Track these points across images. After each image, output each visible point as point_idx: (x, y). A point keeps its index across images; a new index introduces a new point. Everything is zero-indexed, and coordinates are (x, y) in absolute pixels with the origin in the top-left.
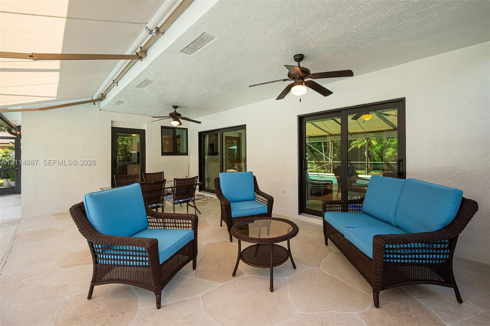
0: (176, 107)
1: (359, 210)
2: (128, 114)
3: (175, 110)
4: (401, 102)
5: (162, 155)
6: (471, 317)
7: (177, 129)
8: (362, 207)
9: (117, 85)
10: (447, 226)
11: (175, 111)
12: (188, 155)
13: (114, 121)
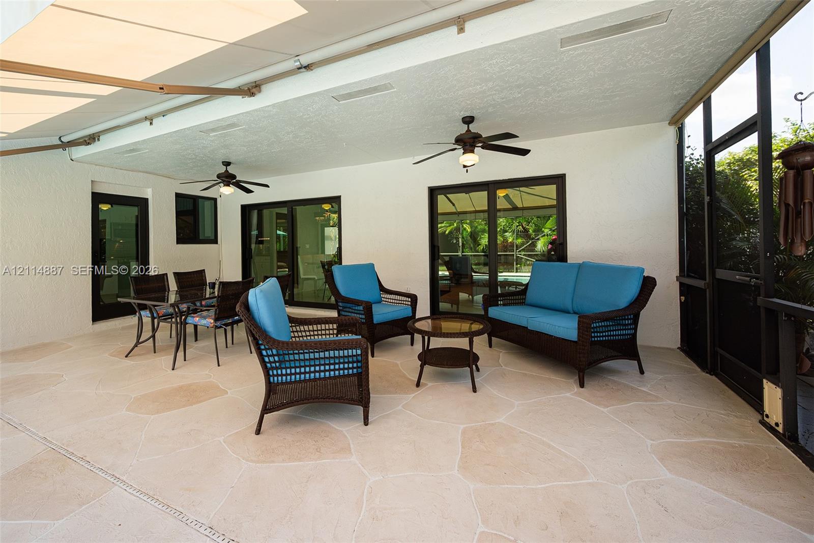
0: (227, 164)
1: (523, 303)
2: (121, 169)
3: (226, 168)
4: (560, 179)
5: (177, 243)
6: (655, 382)
7: (200, 200)
8: (525, 299)
9: (151, 124)
10: (633, 302)
11: (227, 171)
12: (217, 243)
13: (97, 181)
